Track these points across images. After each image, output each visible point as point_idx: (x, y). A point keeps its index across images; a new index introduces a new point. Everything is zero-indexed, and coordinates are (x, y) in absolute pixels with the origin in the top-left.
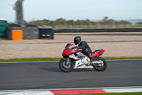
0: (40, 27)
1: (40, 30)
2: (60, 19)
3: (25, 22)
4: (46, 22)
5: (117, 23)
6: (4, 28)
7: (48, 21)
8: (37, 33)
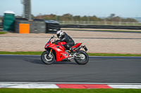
0: (47, 22)
1: (47, 24)
2: (67, 15)
3: (32, 15)
4: (53, 16)
5: (123, 20)
6: (12, 22)
7: (54, 16)
8: (44, 27)
